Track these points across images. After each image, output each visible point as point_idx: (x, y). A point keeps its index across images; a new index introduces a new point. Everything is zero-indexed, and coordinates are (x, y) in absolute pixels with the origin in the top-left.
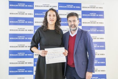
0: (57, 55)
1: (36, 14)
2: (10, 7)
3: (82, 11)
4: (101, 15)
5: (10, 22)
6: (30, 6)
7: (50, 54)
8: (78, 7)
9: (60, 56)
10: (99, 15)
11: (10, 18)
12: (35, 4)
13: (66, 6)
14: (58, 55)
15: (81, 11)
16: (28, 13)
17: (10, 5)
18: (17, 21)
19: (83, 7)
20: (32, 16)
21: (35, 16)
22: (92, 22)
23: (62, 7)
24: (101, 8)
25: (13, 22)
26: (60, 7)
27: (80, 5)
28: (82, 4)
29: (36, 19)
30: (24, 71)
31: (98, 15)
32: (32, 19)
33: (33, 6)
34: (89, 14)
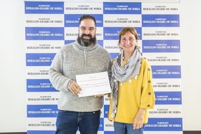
1: (67, 22)
2: (27, 12)
3: (143, 16)
4: (174, 22)
5: (28, 35)
6: (58, 8)
8: (136, 9)
10: (172, 22)
11: (27, 28)
12: (65, 6)
13: (116, 7)
15: (141, 15)
16: (56, 20)
17: (27, 8)
18: (38, 33)
19: (144, 9)
20: (62, 25)
21: (67, 25)
22: (160, 33)
23: (109, 9)
24: (174, 9)
25: (31, 35)
26: (106, 9)
27: (139, 5)
28: (142, 4)
29: (67, 30)
30: (51, 111)
31: (169, 22)
32: (61, 30)
33: (63, 8)
34: (154, 20)
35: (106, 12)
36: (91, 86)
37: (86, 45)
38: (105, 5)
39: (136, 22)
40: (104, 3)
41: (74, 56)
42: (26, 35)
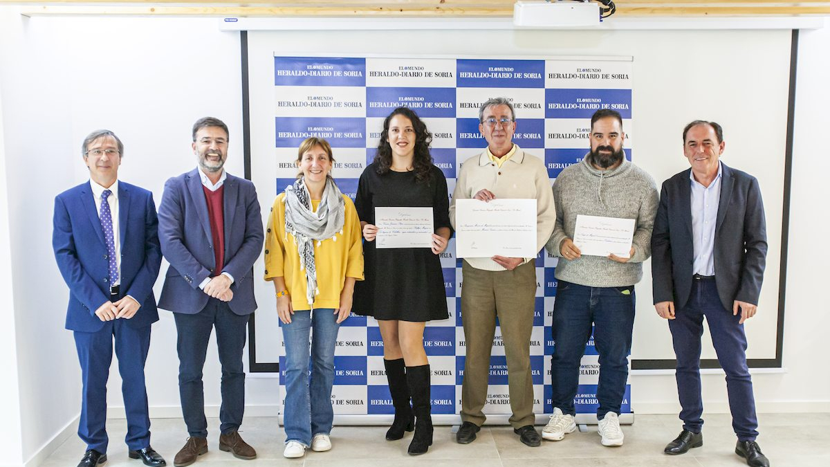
0: (411, 226)
3: (548, 92)
4: (620, 106)
5: (281, 134)
6: (352, 74)
7: (389, 222)
8: (532, 76)
9: (416, 230)
13: (486, 71)
14: (413, 226)
15: (543, 91)
17: (281, 73)
19: (551, 76)
23: (470, 75)
24: (621, 77)
26: (462, 75)
27: (539, 65)
28: (546, 63)
34: (574, 102)
35: (462, 82)
36: (599, 238)
37: (605, 165)
38: (463, 66)
39: (532, 106)
40: (458, 61)
41: (583, 188)
42: (277, 135)
